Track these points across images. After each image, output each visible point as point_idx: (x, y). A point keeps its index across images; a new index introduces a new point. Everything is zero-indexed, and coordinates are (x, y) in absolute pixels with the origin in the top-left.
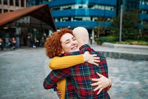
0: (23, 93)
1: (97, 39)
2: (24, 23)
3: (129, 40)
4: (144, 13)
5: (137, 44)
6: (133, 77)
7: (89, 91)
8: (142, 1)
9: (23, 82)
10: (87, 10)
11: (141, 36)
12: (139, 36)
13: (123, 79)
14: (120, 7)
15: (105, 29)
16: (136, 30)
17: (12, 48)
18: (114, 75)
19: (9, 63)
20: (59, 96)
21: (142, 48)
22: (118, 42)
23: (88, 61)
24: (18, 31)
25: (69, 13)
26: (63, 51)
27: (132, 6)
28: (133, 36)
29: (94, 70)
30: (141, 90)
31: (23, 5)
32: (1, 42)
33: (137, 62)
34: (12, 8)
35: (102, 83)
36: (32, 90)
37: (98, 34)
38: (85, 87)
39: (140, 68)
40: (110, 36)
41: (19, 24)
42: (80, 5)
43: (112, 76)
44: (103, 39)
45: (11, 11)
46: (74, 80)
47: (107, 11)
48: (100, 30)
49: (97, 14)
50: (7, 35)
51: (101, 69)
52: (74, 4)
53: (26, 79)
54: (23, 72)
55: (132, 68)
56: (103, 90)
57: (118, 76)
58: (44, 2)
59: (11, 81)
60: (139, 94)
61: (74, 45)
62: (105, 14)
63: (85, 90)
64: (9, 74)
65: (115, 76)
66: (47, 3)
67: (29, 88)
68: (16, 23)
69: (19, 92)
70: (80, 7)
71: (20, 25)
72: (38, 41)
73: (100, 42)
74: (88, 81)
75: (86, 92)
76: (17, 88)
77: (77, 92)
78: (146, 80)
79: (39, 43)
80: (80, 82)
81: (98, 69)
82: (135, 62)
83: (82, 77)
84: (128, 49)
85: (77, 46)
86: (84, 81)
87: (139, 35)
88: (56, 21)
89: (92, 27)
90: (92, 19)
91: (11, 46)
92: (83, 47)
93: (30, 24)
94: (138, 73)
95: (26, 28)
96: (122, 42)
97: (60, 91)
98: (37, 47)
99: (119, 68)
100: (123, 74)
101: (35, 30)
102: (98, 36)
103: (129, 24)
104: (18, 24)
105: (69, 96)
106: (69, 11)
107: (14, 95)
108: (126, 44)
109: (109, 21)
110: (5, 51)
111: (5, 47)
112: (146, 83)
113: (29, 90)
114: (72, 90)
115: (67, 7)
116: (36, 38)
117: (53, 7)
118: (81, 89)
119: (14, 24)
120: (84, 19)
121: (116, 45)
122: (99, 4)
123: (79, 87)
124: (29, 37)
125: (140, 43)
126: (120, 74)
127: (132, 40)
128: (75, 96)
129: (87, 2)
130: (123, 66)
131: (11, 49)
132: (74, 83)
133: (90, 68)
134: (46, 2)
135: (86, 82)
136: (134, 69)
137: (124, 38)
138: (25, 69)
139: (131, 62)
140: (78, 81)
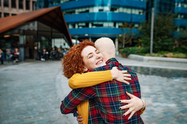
0: (30, 118)
1: (122, 50)
2: (29, 30)
3: (162, 52)
4: (180, 17)
5: (173, 57)
6: (168, 97)
7: (118, 116)
8: (178, 3)
9: (29, 105)
10: (109, 13)
11: (177, 46)
12: (174, 47)
14: (151, 10)
15: (132, 37)
16: (170, 40)
17: (15, 61)
19: (11, 80)
20: (79, 122)
21: (178, 61)
22: (148, 54)
23: (116, 78)
24: (22, 40)
25: (86, 17)
26: (85, 68)
27: (165, 9)
28: (167, 46)
29: (124, 89)
30: (179, 115)
31: (28, 8)
32: (1, 54)
33: (173, 79)
34: (14, 11)
35: (133, 106)
36: (41, 114)
37: (123, 44)
38: (113, 110)
39: (177, 86)
40: (138, 46)
41: (24, 31)
42: (101, 8)
44: (129, 50)
45: (13, 15)
46: (99, 102)
47: (134, 14)
48: (125, 39)
49: (121, 19)
50: (9, 45)
51: (132, 88)
52: (93, 6)
53: (33, 100)
54: (30, 91)
55: (167, 87)
56: (135, 113)
57: (149, 97)
58: (54, 4)
59: (14, 103)
60: (176, 120)
61: (99, 58)
62: (132, 19)
63: (113, 114)
64: (11, 94)
66: (59, 6)
67: (38, 111)
68: (20, 30)
69: (24, 117)
70: (100, 10)
71: (25, 33)
72: (47, 53)
73: (124, 54)
74: (117, 103)
75: (115, 117)
76: (22, 112)
77: (103, 117)
78: (184, 102)
79: (49, 55)
80: (107, 104)
81: (128, 88)
82: (170, 79)
84: (161, 63)
85: (102, 60)
86: (112, 103)
87: (175, 45)
88: (70, 27)
89: (115, 35)
90: (115, 25)
91: (13, 58)
92: (110, 61)
93: (38, 31)
94: (174, 93)
95: (32, 37)
96: (153, 54)
97: (80, 117)
98: (46, 60)
99: (151, 86)
100: (155, 94)
101: (43, 38)
102: (124, 46)
103: (162, 31)
104: (22, 32)
105: (93, 122)
106: (87, 15)
107: (19, 121)
108: (159, 56)
109: (137, 28)
110: (6, 65)
111: (6, 60)
112: (184, 106)
113: (38, 114)
114: (96, 115)
115: (84, 10)
116: (45, 49)
117: (66, 9)
118: (108, 113)
119: (16, 31)
120: (106, 25)
121: (146, 57)
122: (124, 7)
123: (105, 110)
124: (36, 48)
125: (176, 55)
126: (152, 94)
127: (167, 52)
128: (100, 121)
129: (109, 4)
130: (155, 84)
131: (13, 62)
132: (99, 105)
133: (119, 87)
134: (57, 4)
135: (115, 104)
136: (169, 88)
137: (156, 49)
138: (32, 87)
139: (165, 79)
140: (104, 103)
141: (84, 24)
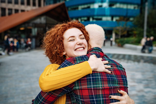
1: (118, 41)
10: (108, 9)
13: (147, 86)
15: (127, 29)
18: (136, 81)
25: (87, 12)
31: (40, 5)
41: (35, 24)
42: (100, 4)
43: (134, 82)
44: (125, 40)
47: (130, 10)
48: (121, 31)
49: (118, 14)
50: (23, 36)
52: (93, 3)
62: (127, 13)
65: (137, 83)
66: (64, 2)
69: (28, 97)
70: (100, 6)
73: (120, 44)
74: (98, 96)
80: (86, 97)
83: (90, 90)
86: (91, 96)
89: (112, 28)
90: (112, 19)
92: (93, 50)
93: (46, 24)
95: (42, 29)
100: (147, 80)
102: (119, 37)
106: (88, 10)
109: (132, 21)
110: (20, 52)
115: (86, 6)
117: (71, 6)
120: (104, 19)
122: (121, 3)
126: (144, 80)
129: (107, 1)
135: (95, 97)
140: (82, 96)
141: (86, 19)
